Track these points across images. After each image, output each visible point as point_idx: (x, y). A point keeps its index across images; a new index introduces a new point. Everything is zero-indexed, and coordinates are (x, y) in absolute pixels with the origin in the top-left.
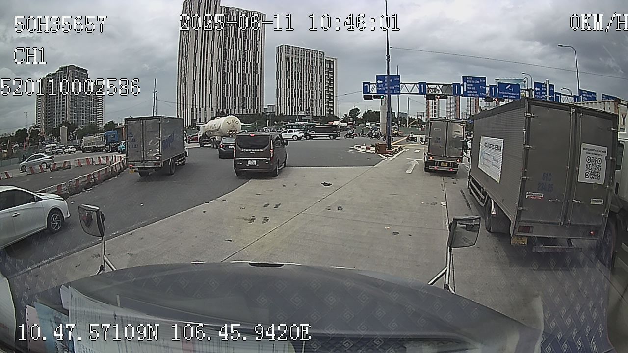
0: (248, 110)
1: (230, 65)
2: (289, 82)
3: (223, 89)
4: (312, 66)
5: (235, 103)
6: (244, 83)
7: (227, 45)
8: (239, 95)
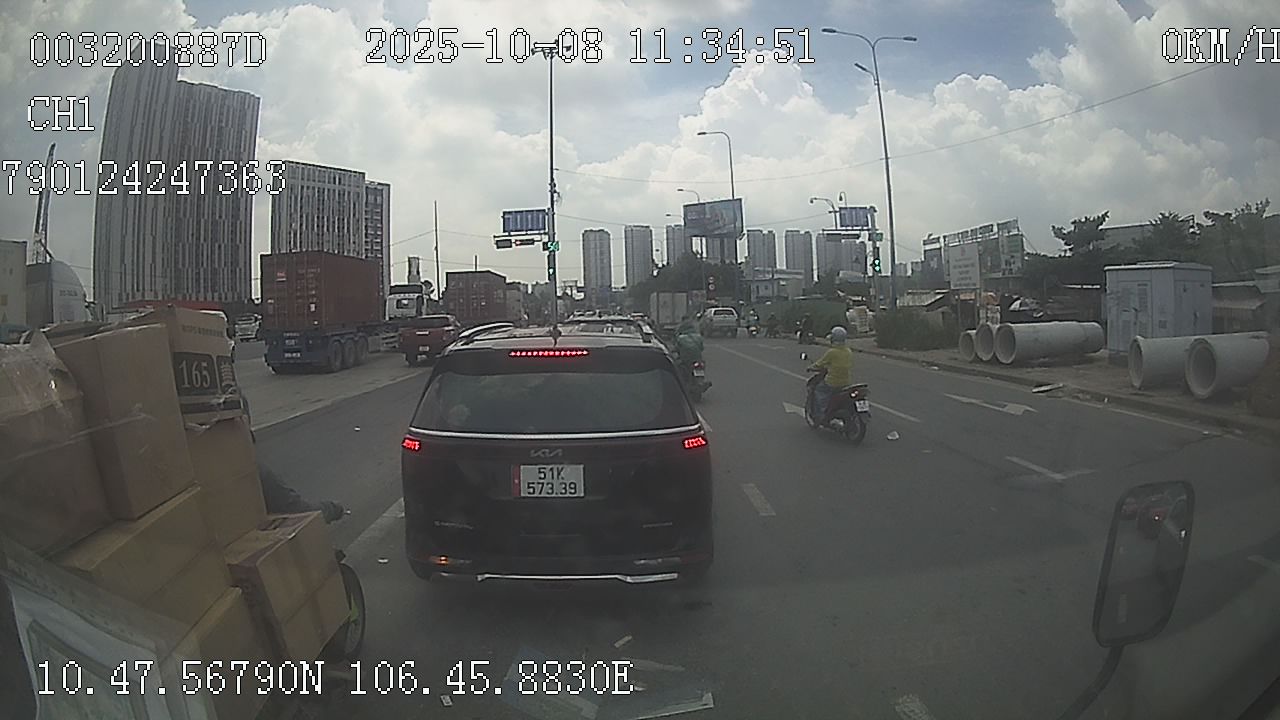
0: (223, 296)
2: (295, 235)
3: (176, 252)
4: (339, 202)
5: (198, 280)
6: (214, 240)
8: (205, 265)
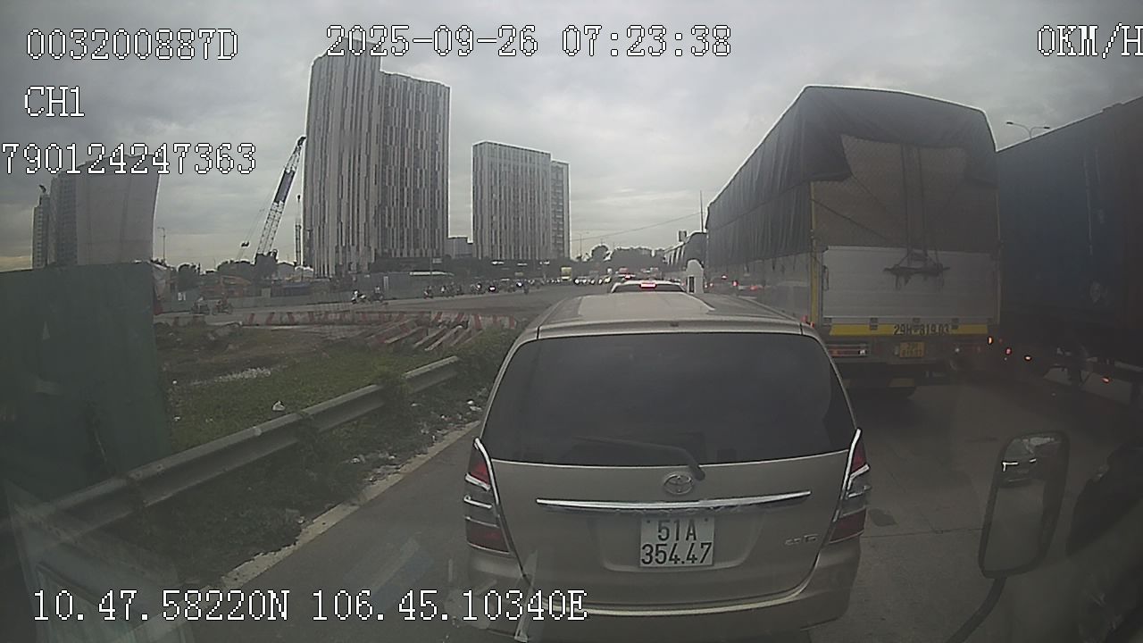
1: (393, 172)
2: (495, 205)
3: (383, 214)
4: (530, 178)
6: (416, 205)
7: (388, 139)
8: (408, 226)
